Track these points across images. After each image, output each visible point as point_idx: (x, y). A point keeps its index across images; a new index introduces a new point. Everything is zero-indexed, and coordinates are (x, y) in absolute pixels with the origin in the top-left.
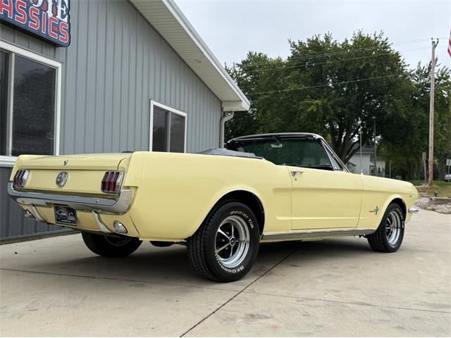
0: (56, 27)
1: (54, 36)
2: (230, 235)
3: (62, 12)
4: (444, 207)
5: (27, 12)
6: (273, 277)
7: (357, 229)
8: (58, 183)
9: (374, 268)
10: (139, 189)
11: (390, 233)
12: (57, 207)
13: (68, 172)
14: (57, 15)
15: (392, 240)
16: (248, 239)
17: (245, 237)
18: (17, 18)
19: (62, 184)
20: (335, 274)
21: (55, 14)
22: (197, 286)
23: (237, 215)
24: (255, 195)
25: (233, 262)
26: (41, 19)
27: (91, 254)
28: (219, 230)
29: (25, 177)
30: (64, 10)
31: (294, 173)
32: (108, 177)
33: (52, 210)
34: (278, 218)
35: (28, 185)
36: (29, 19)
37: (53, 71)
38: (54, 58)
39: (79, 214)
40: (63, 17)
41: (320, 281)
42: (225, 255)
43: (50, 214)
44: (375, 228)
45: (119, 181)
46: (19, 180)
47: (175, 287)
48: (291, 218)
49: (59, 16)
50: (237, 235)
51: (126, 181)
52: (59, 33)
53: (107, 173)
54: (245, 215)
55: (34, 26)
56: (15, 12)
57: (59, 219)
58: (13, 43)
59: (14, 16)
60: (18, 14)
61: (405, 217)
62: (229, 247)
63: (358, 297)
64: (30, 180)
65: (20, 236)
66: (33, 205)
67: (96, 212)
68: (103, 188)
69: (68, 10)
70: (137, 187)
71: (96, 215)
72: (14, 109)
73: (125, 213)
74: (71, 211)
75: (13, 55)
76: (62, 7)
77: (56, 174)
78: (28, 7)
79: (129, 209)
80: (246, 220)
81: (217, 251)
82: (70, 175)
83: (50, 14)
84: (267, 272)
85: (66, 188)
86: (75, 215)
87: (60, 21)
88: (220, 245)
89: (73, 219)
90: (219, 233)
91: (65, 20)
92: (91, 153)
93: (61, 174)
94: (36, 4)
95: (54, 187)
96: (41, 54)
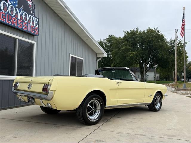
0: (34, 29)
1: (32, 32)
2: (93, 107)
3: (36, 23)
4: (180, 92)
5: (23, 24)
6: (110, 123)
7: (144, 103)
8: (28, 88)
9: (149, 118)
10: (56, 91)
11: (156, 104)
12: (28, 97)
13: (32, 84)
14: (34, 24)
15: (157, 107)
16: (100, 109)
17: (99, 108)
18: (19, 26)
19: (30, 88)
20: (134, 121)
21: (33, 24)
22: (80, 127)
23: (95, 99)
24: (102, 92)
25: (94, 118)
26: (28, 26)
27: (43, 113)
28: (88, 105)
29: (18, 85)
30: (37, 23)
31: (118, 83)
32: (45, 86)
33: (27, 97)
34: (112, 100)
35: (18, 88)
36: (23, 26)
37: (32, 45)
38: (33, 40)
39: (35, 99)
40: (36, 25)
41: (127, 124)
42: (91, 114)
43: (26, 99)
44: (151, 102)
45: (48, 88)
46: (16, 86)
47: (71, 128)
48: (117, 100)
49: (35, 25)
50: (96, 107)
51: (51, 88)
52: (35, 31)
53: (45, 85)
54: (98, 99)
55: (25, 29)
56: (18, 24)
57: (29, 101)
58: (17, 35)
59: (17, 26)
60: (19, 25)
61: (162, 98)
62: (92, 111)
63: (140, 131)
64: (20, 86)
65: (19, 105)
66: (20, 96)
67: (41, 99)
68: (43, 90)
69: (38, 23)
70: (55, 90)
71: (41, 100)
72: (17, 59)
73: (51, 100)
74: (33, 99)
75: (17, 39)
76: (36, 22)
77: (28, 84)
78: (23, 22)
79: (52, 98)
80: (99, 101)
81: (87, 113)
82: (33, 85)
83: (31, 24)
84: (108, 121)
85: (31, 90)
86: (34, 100)
87: (35, 27)
88: (89, 111)
89: (33, 101)
90: (88, 106)
91: (37, 26)
92: (43, 76)
93: (29, 84)
94: (26, 21)
95: (27, 89)
96: (28, 39)
